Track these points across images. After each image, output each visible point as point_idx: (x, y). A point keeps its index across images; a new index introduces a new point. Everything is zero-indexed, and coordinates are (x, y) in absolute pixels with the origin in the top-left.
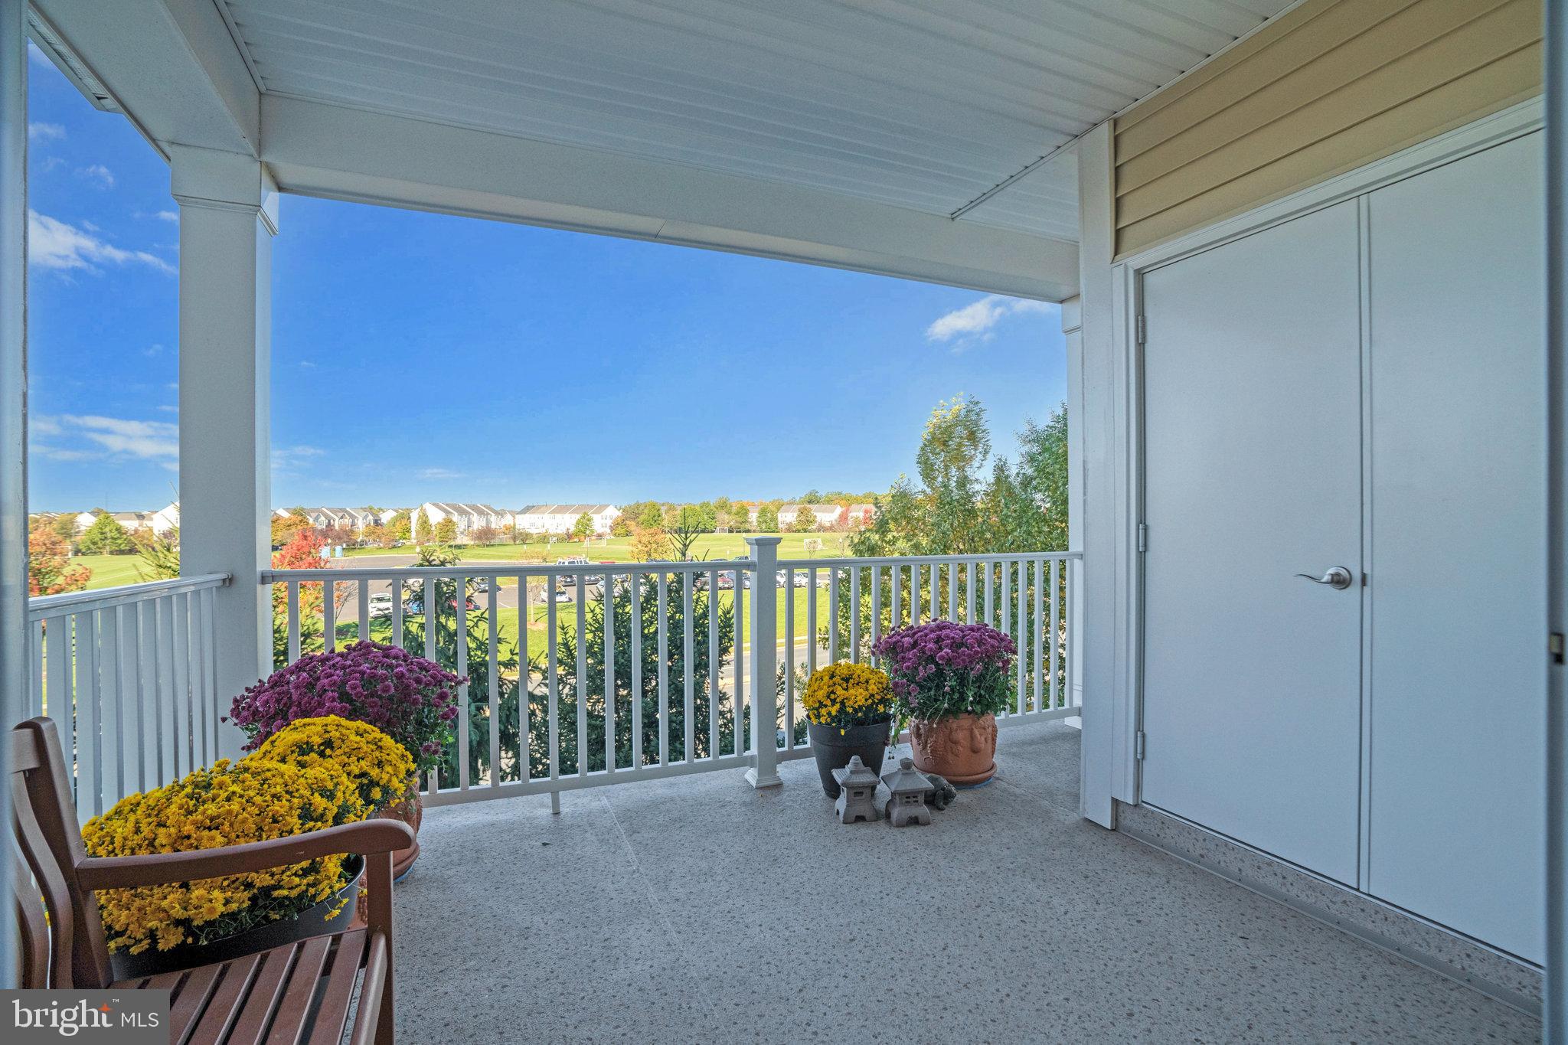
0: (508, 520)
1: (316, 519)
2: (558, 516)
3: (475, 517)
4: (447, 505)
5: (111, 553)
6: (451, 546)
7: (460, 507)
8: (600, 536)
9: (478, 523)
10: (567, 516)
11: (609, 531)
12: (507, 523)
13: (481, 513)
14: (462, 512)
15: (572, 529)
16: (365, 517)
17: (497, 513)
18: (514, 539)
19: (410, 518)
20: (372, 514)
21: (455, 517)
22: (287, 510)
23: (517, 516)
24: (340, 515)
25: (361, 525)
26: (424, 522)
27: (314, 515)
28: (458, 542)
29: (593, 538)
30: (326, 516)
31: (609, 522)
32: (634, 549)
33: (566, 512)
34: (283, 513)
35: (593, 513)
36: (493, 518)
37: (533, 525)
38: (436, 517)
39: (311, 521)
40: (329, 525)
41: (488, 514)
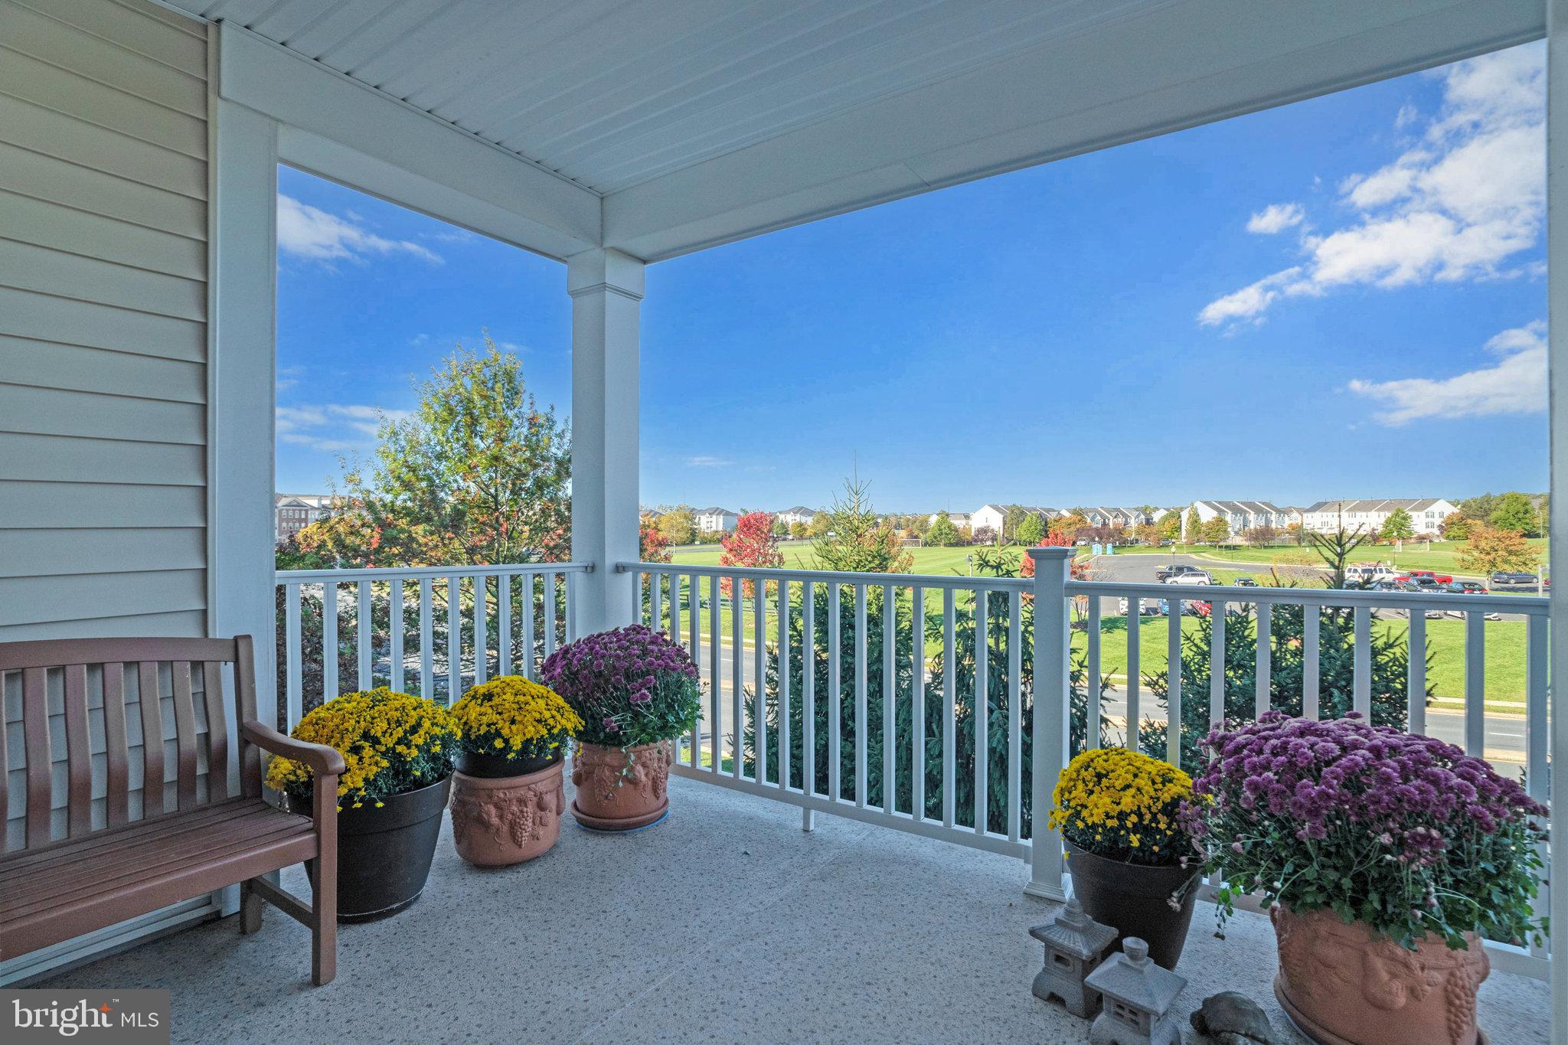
0: (1294, 519)
1: (1093, 519)
2: (1359, 514)
3: (1252, 516)
4: (1220, 503)
5: (945, 545)
6: (1221, 547)
7: (1235, 505)
8: (1421, 539)
9: (1255, 522)
10: (1373, 514)
11: (1437, 532)
12: (1294, 522)
13: (1258, 511)
14: (1236, 510)
15: (1380, 529)
16: (1138, 516)
17: (1279, 511)
18: (1299, 540)
19: (1180, 517)
20: (1145, 514)
21: (1229, 517)
22: (1068, 510)
23: (1305, 515)
24: (1114, 514)
25: (1133, 523)
26: (1195, 521)
27: (1091, 515)
28: (1229, 542)
29: (1413, 541)
30: (1102, 515)
31: (1438, 521)
32: (1466, 556)
33: (1370, 510)
34: (1065, 513)
35: (1412, 510)
36: (1274, 516)
37: (1324, 524)
38: (1207, 515)
39: (1089, 521)
40: (1104, 524)
41: (1267, 512)
